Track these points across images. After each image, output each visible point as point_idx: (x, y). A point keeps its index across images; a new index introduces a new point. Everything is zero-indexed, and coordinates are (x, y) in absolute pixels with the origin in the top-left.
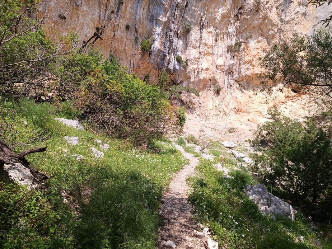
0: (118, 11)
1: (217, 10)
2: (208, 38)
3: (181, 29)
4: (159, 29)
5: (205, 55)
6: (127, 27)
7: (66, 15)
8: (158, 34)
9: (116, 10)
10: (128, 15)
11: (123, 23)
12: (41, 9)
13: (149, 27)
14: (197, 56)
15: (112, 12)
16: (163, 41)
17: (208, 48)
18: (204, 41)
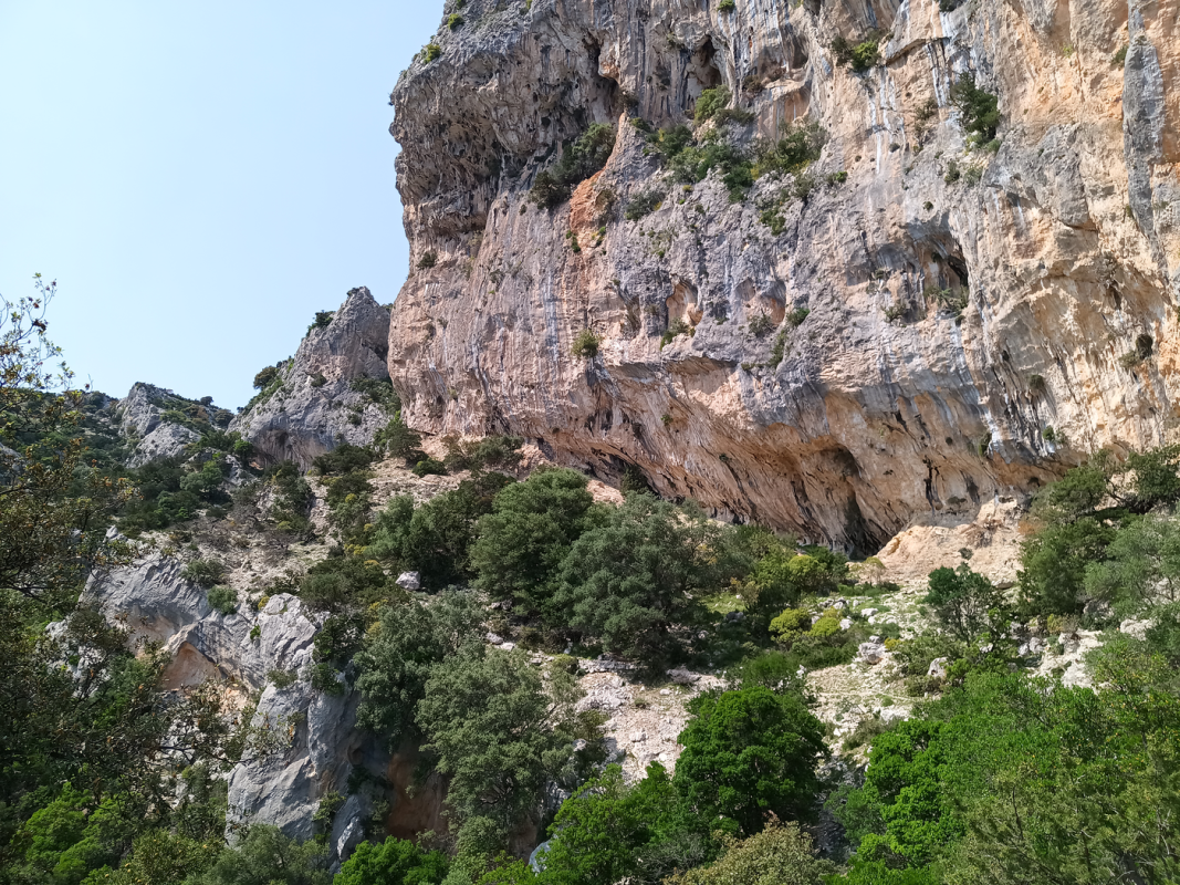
0: (927, 433)
1: (1062, 319)
2: (1082, 370)
3: (1027, 388)
4: (988, 416)
5: (1090, 402)
6: (949, 441)
7: (891, 468)
8: (992, 422)
9: (924, 434)
10: (940, 429)
11: (941, 440)
12: (869, 478)
13: (973, 423)
14: (1076, 412)
15: (923, 438)
16: (1005, 425)
17: (1089, 386)
18: (1074, 381)
